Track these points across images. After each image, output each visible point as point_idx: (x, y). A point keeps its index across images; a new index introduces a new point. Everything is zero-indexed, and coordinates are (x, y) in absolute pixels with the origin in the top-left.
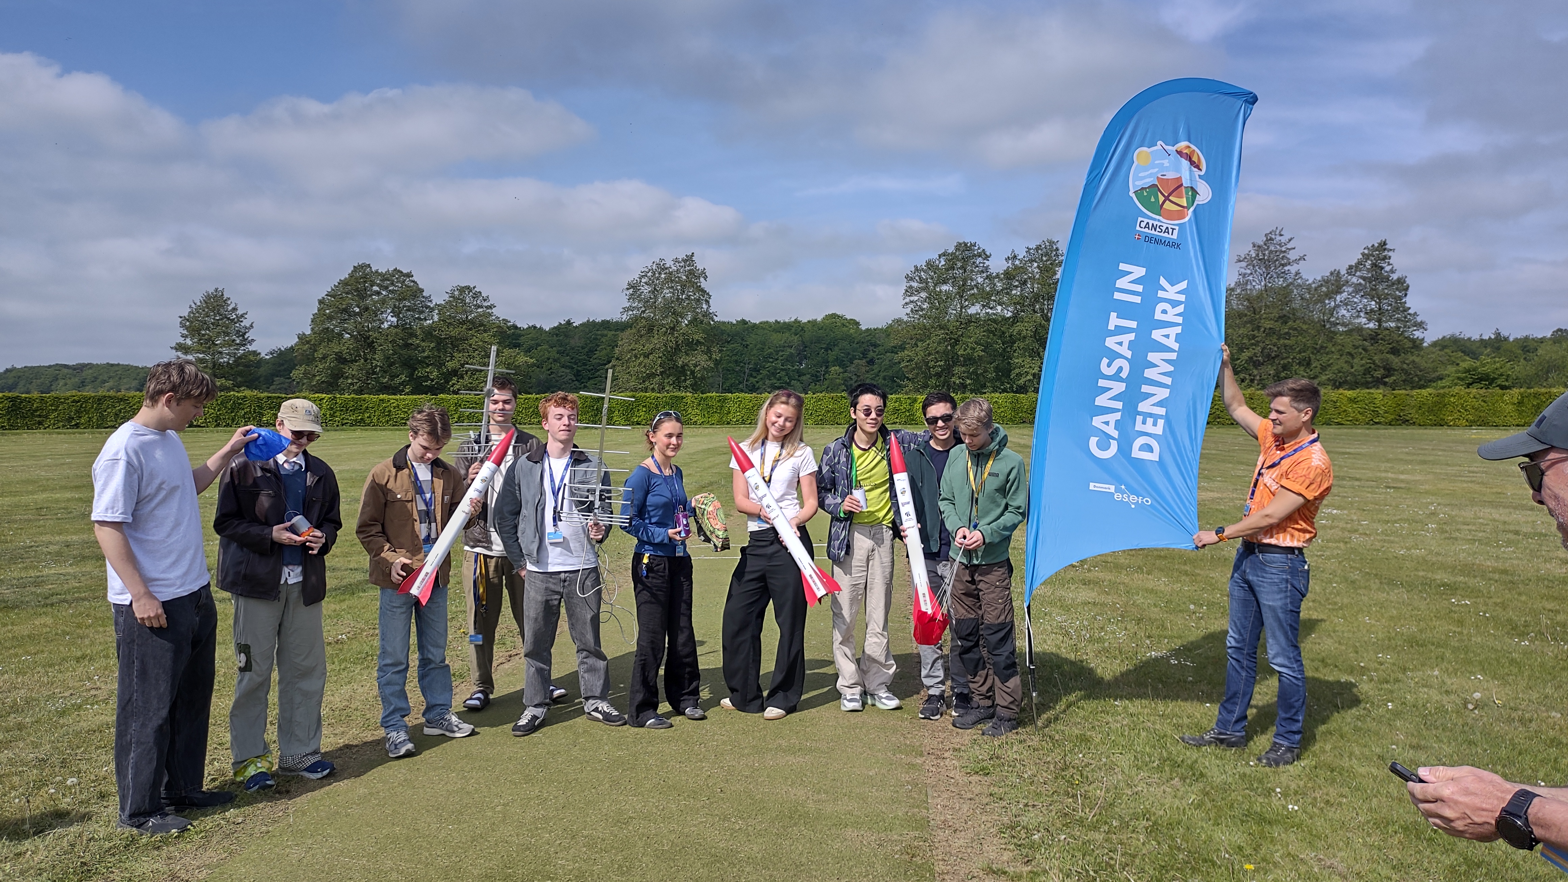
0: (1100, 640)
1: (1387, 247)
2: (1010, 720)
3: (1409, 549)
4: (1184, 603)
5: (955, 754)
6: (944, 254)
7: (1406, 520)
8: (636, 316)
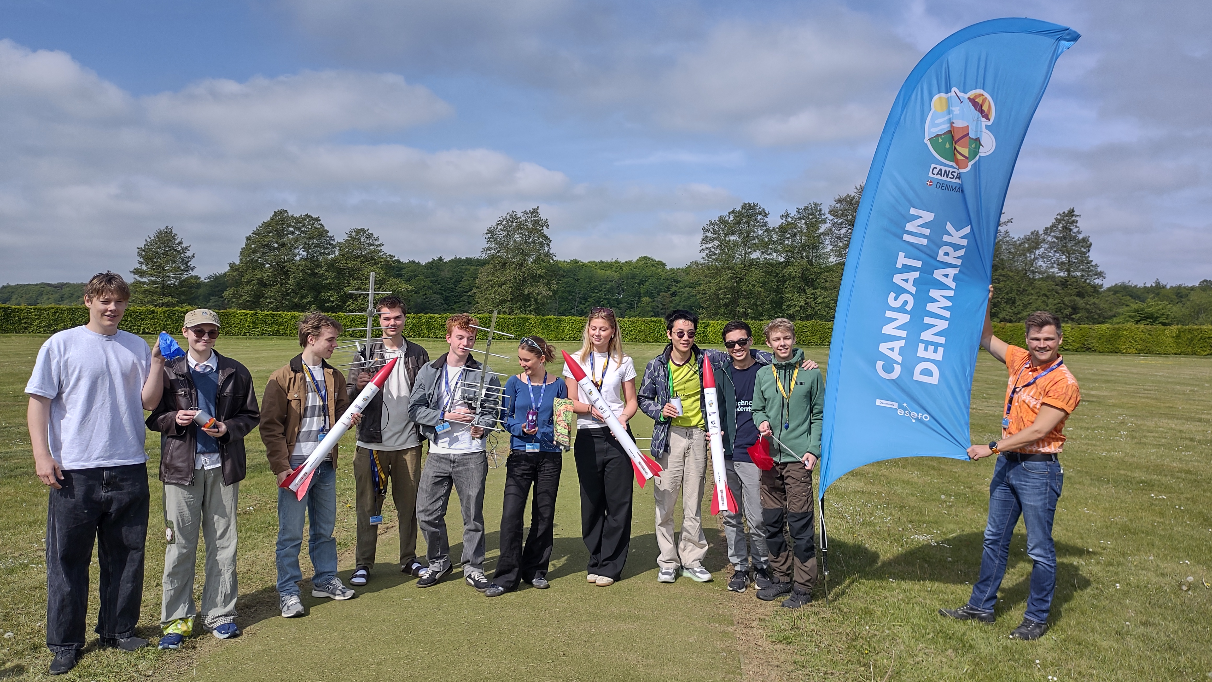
0: (870, 524)
1: (1075, 213)
2: (805, 594)
3: (1109, 452)
4: (935, 493)
5: (761, 623)
6: (733, 212)
7: (1102, 428)
8: (492, 255)
